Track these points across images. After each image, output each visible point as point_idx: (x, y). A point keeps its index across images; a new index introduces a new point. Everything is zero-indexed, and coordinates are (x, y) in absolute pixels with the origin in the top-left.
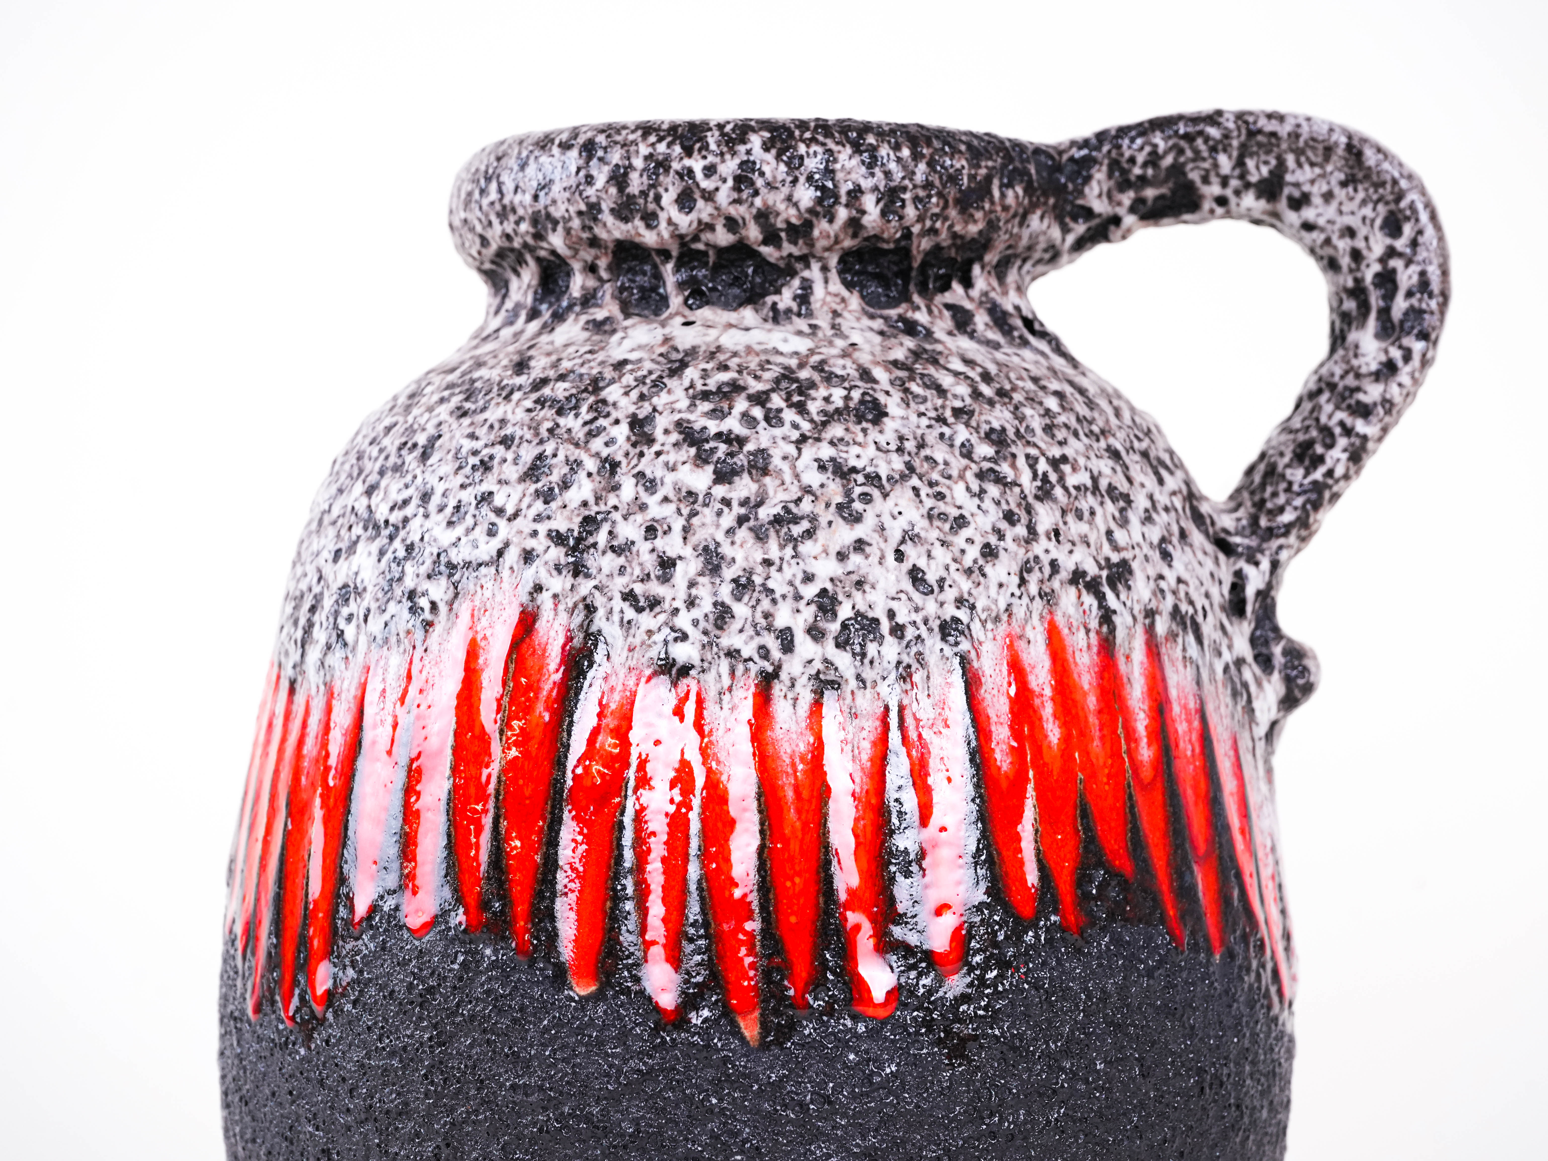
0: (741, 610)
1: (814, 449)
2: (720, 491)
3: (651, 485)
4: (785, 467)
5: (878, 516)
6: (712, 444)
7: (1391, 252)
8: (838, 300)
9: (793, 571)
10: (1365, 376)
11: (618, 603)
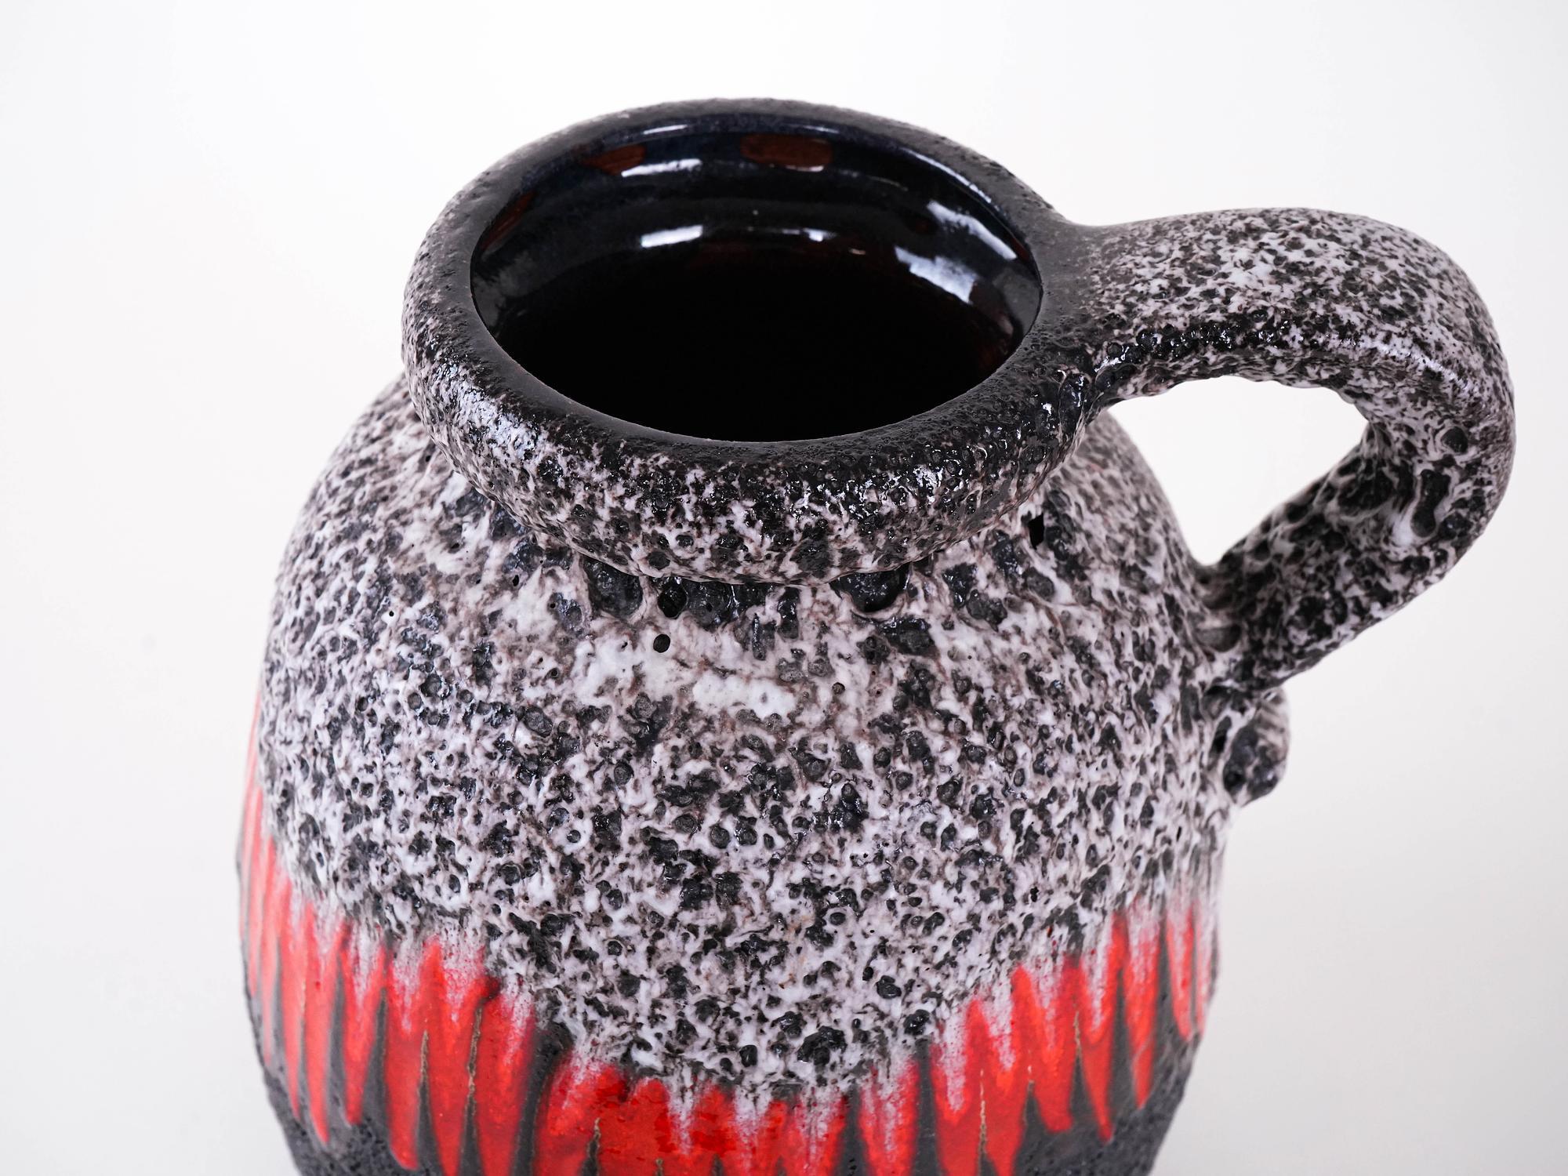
0: (704, 1031)
1: (787, 873)
2: (686, 917)
3: (616, 897)
4: (755, 895)
5: (849, 936)
6: (680, 861)
7: (1448, 461)
8: (826, 609)
9: (757, 996)
10: (1393, 563)
11: (581, 1006)
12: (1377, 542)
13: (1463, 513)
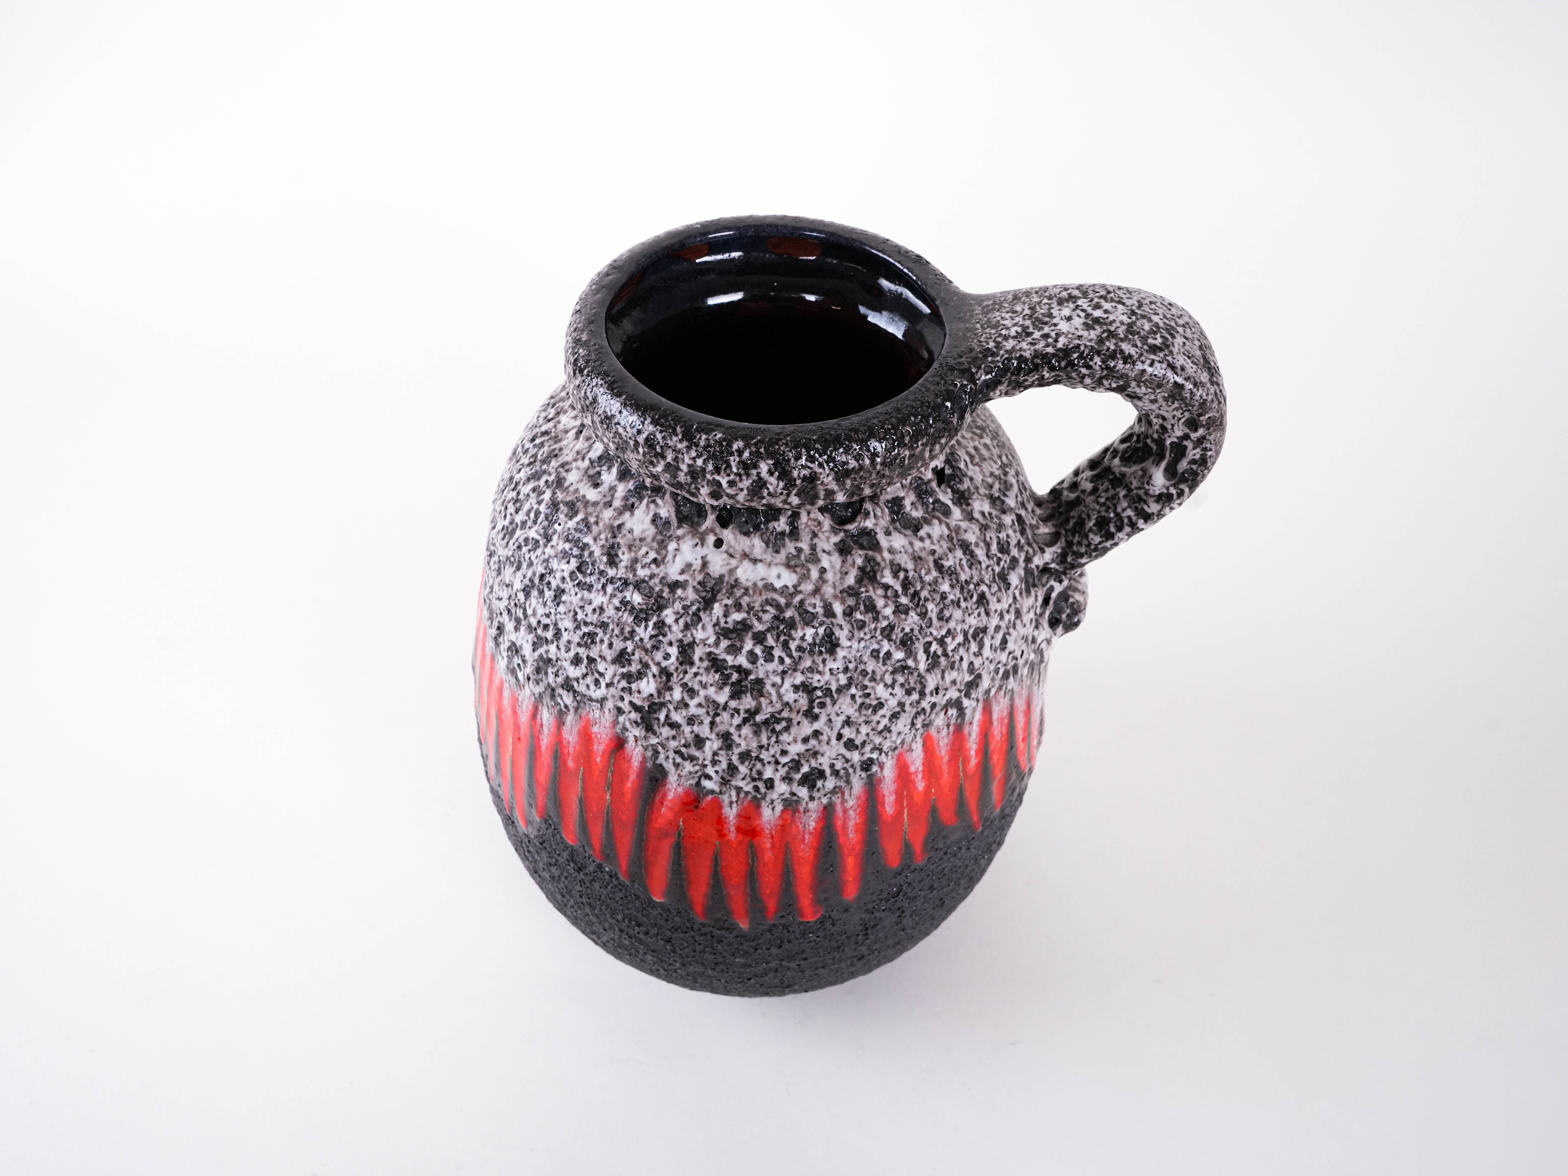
0: (743, 769)
1: (792, 679)
2: (733, 704)
3: (692, 692)
4: (773, 692)
5: (828, 715)
6: (729, 671)
7: (1186, 437)
8: (816, 524)
9: (774, 750)
10: (1152, 496)
11: (671, 754)
12: (1143, 484)
13: (1194, 467)
